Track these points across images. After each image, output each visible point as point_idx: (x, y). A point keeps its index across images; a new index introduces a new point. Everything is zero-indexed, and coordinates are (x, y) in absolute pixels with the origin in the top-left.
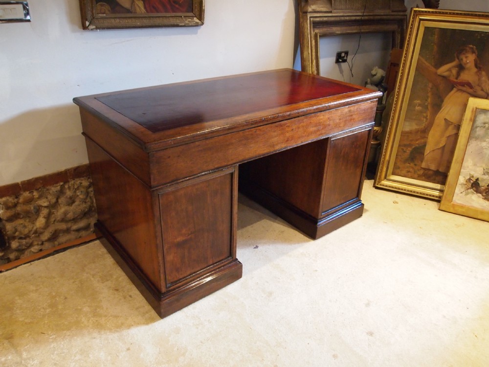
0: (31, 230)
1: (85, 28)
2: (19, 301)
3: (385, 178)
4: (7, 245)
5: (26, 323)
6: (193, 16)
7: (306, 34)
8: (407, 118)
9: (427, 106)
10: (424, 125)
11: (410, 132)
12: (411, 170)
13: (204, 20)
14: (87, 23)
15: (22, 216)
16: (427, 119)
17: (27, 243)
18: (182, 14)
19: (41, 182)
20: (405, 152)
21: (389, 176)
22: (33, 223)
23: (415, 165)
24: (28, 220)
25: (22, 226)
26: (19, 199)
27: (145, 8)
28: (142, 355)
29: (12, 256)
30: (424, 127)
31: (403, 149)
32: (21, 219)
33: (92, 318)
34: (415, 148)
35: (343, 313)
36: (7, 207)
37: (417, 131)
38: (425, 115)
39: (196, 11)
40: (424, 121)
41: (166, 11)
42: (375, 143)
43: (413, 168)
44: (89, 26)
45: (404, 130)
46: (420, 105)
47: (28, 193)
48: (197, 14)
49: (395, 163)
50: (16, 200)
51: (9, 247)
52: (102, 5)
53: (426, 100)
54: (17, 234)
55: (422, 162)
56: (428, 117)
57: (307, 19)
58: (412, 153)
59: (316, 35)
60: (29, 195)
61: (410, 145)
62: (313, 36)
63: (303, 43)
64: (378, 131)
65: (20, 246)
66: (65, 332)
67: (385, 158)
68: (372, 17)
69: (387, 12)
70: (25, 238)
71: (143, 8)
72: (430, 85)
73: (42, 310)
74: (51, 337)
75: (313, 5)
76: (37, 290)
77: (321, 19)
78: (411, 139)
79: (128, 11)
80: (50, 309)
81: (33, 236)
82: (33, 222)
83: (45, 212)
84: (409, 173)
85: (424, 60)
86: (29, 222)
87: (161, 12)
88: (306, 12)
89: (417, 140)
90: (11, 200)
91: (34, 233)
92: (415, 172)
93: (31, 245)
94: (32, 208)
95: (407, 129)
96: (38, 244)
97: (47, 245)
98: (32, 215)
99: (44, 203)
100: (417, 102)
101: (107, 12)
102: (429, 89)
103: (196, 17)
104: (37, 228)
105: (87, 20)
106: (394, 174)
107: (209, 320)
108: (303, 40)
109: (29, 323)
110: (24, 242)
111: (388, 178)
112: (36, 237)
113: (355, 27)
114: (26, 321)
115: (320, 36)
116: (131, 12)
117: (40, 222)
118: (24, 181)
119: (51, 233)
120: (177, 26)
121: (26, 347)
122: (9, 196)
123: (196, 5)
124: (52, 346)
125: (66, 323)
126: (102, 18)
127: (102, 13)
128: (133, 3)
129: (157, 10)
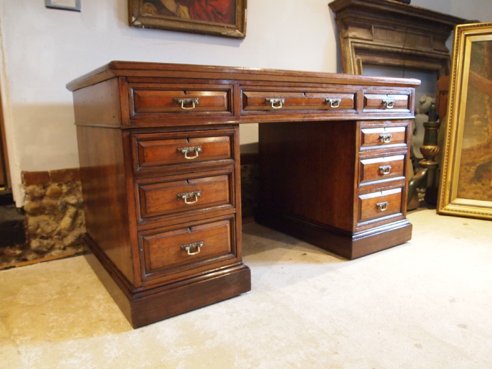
0: (55, 230)
1: (131, 24)
2: (25, 289)
3: (450, 202)
4: (27, 241)
5: (27, 306)
6: (235, 29)
7: (348, 58)
8: (466, 134)
9: (487, 119)
10: (486, 140)
11: (472, 149)
12: (479, 191)
13: (245, 32)
14: (133, 19)
15: (47, 212)
16: (489, 133)
17: (48, 244)
18: (226, 25)
19: (72, 174)
20: (468, 171)
21: (454, 199)
22: (58, 223)
23: (483, 184)
24: (52, 218)
25: (45, 223)
26: (46, 190)
27: (189, 14)
28: (158, 337)
29: (30, 257)
30: (487, 142)
31: (466, 169)
32: (46, 215)
33: (104, 304)
34: (479, 166)
35: (421, 308)
36: (33, 199)
37: (479, 148)
38: (486, 129)
39: (239, 24)
40: (486, 136)
41: (210, 20)
42: (433, 163)
43: (481, 188)
44: (135, 21)
45: (464, 148)
46: (478, 119)
47: (56, 184)
48: (240, 26)
49: (459, 185)
50: (43, 191)
51: (29, 245)
52: (148, 6)
53: (485, 113)
54: (39, 231)
55: (490, 180)
56: (490, 131)
57: (348, 43)
58: (477, 171)
59: (358, 61)
60: (57, 187)
61: (473, 164)
62: (355, 62)
63: (346, 67)
64: (435, 149)
65: (40, 246)
66: (70, 314)
67: (446, 179)
68: (414, 52)
69: (429, 50)
70: (47, 238)
71: (187, 14)
72: (487, 98)
73: (50, 296)
74: (51, 318)
75: (353, 31)
76: (47, 282)
77: (363, 45)
78: (473, 156)
79: (173, 14)
80: (58, 296)
81: (56, 237)
82: (58, 220)
83: (71, 210)
84: (477, 195)
85: (476, 74)
86: (54, 220)
87: (205, 20)
88: (347, 38)
89: (481, 157)
90: (37, 189)
91: (57, 234)
92: (484, 193)
93: (52, 248)
94: (59, 203)
95: (468, 146)
96: (60, 248)
97: (70, 251)
98: (57, 212)
99: (72, 200)
100: (475, 116)
101: (153, 12)
102: (486, 102)
103: (238, 29)
104: (61, 230)
105: (133, 15)
106: (458, 197)
107: (246, 310)
108: (346, 63)
109: (31, 306)
110: (45, 242)
111: (453, 202)
112: (59, 239)
113: (398, 60)
114: (28, 304)
115: (363, 64)
116: (176, 16)
117: (66, 221)
118: (54, 171)
119: (76, 236)
120: (220, 35)
121: (20, 325)
122: (36, 184)
123: (238, 18)
124: (51, 325)
125: (72, 307)
126: (147, 17)
127: (148, 13)
128: (178, 7)
129: (200, 18)
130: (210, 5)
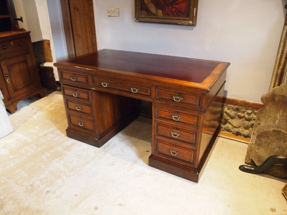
6: (189, 20)
13: (194, 22)
27: (163, 14)
41: (174, 16)
44: (136, 20)
48: (191, 18)
52: (143, 12)
71: (161, 14)
79: (154, 15)
87: (171, 16)
101: (145, 15)
116: (156, 16)
120: (177, 24)
123: (191, 14)
126: (142, 17)
127: (143, 15)
128: (157, 11)
129: (169, 15)
130: (175, 8)
